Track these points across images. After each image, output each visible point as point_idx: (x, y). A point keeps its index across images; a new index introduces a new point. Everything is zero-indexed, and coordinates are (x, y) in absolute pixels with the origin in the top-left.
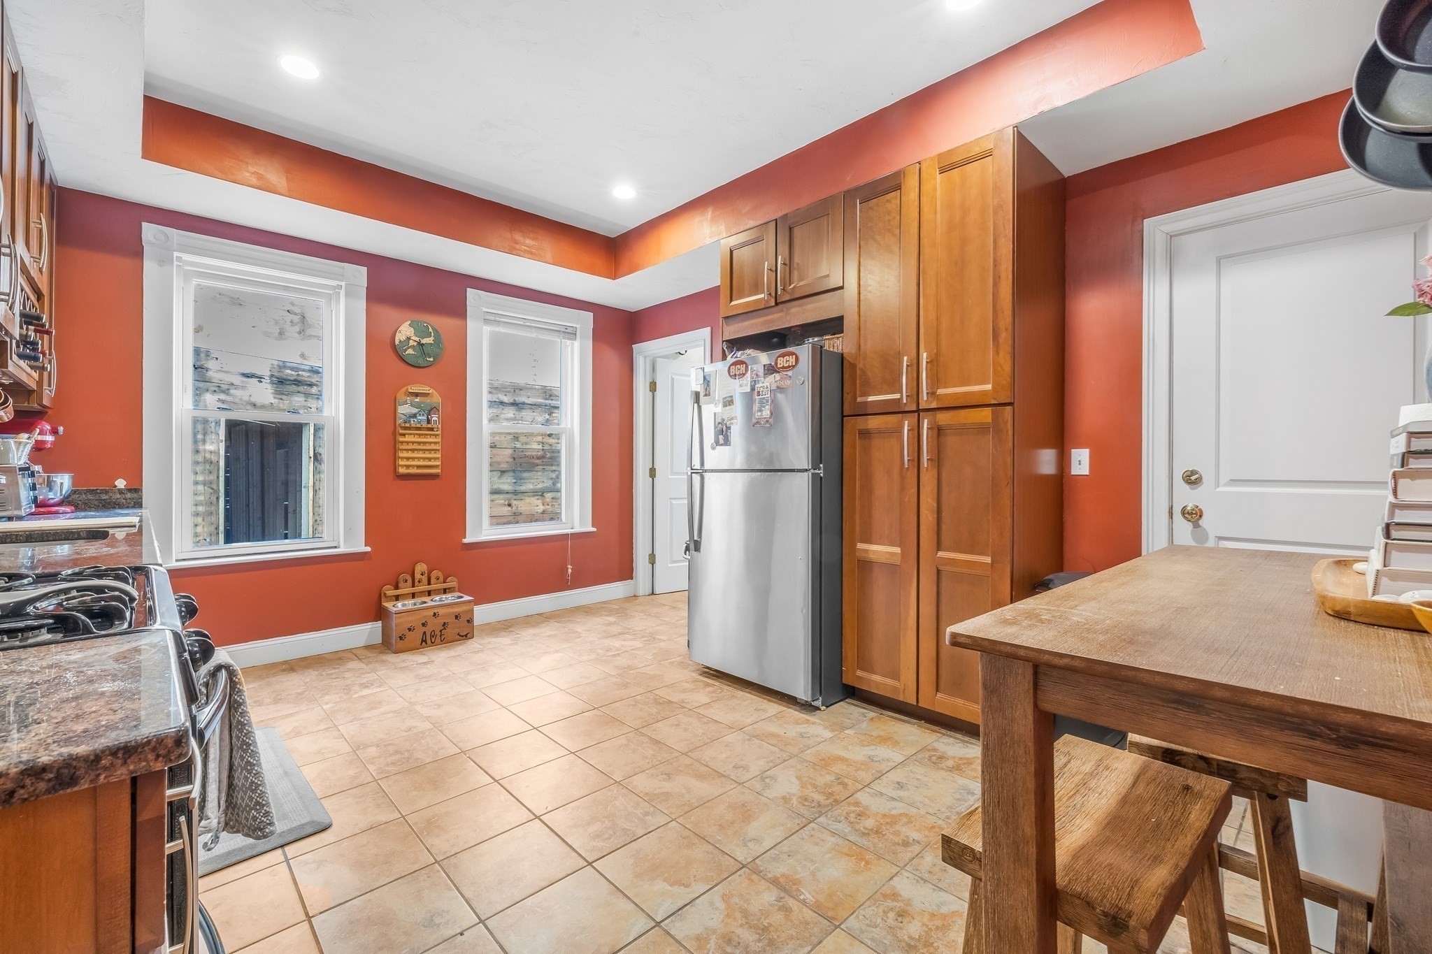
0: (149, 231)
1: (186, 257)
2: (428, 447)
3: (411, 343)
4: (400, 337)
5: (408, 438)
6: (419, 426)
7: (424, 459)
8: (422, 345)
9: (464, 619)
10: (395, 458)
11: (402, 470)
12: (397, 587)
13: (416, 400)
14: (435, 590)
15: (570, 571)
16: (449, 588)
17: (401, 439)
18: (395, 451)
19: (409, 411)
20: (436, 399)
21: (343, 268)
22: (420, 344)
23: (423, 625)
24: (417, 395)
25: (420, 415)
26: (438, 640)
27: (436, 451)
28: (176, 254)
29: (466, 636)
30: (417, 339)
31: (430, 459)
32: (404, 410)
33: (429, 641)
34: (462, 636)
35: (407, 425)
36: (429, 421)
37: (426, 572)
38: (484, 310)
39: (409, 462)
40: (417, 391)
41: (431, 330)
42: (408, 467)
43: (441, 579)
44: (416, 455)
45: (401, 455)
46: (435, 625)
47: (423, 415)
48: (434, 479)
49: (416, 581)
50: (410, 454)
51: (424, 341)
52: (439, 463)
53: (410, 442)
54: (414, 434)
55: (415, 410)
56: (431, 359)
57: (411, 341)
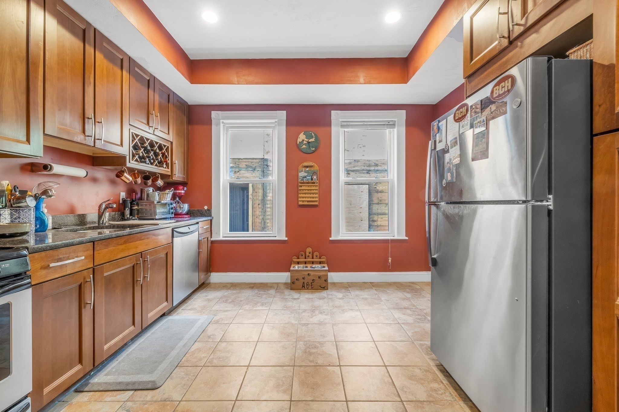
0: (214, 114)
1: (225, 121)
2: (312, 192)
3: (305, 142)
4: (299, 140)
5: (303, 188)
6: (307, 181)
7: (310, 197)
8: (309, 142)
9: (323, 279)
10: (298, 197)
11: (300, 203)
12: (298, 258)
13: (307, 169)
14: (315, 262)
15: (390, 261)
16: (322, 262)
17: (300, 188)
18: (298, 194)
19: (304, 175)
20: (316, 168)
21: (276, 113)
22: (309, 143)
23: (303, 278)
24: (307, 167)
25: (308, 176)
26: (310, 287)
27: (316, 193)
28: (221, 121)
29: (324, 288)
30: (307, 140)
31: (313, 198)
32: (302, 174)
33: (306, 287)
34: (322, 288)
35: (302, 181)
36: (312, 179)
37: (311, 252)
38: (341, 120)
39: (304, 199)
40: (306, 165)
41: (313, 135)
42: (303, 201)
43: (318, 257)
44: (307, 195)
45: (300, 196)
46: (309, 279)
47: (309, 176)
48: (316, 207)
49: (307, 256)
50: (304, 195)
51: (310, 141)
52: (317, 199)
53: (304, 190)
54: (306, 186)
55: (306, 174)
56: (314, 149)
57: (304, 141)
